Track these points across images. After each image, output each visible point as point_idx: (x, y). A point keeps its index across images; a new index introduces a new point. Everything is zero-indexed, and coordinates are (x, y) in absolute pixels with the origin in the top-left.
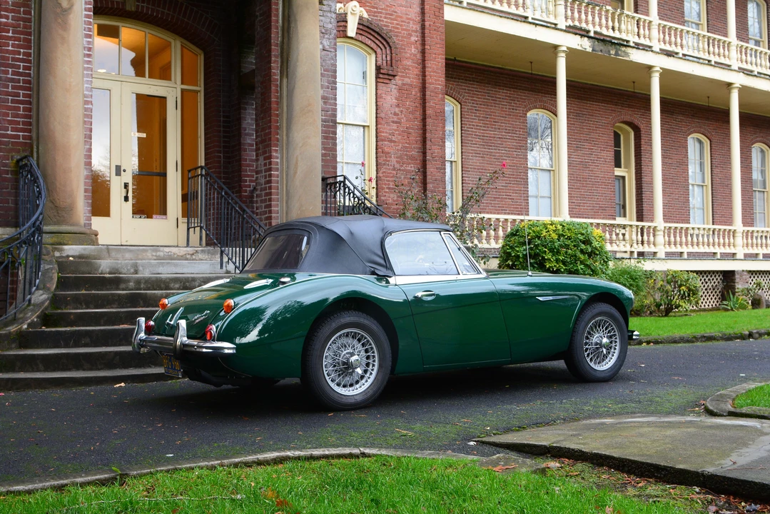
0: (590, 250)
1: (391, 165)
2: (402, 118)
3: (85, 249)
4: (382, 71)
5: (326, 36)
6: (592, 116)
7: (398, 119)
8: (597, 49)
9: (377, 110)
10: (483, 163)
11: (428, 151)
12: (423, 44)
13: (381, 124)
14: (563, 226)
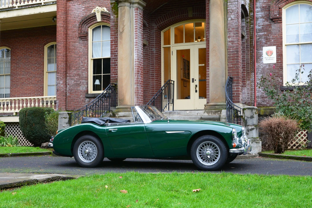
5: (233, 13)
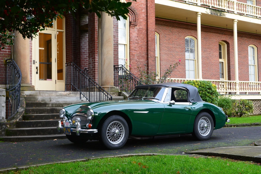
0: (211, 92)
1: (135, 60)
2: (139, 41)
3: (32, 92)
4: (132, 24)
6: (210, 38)
7: (138, 42)
8: (213, 13)
9: (130, 38)
10: (168, 58)
11: (149, 54)
12: (147, 13)
13: (131, 44)
14: (201, 83)
